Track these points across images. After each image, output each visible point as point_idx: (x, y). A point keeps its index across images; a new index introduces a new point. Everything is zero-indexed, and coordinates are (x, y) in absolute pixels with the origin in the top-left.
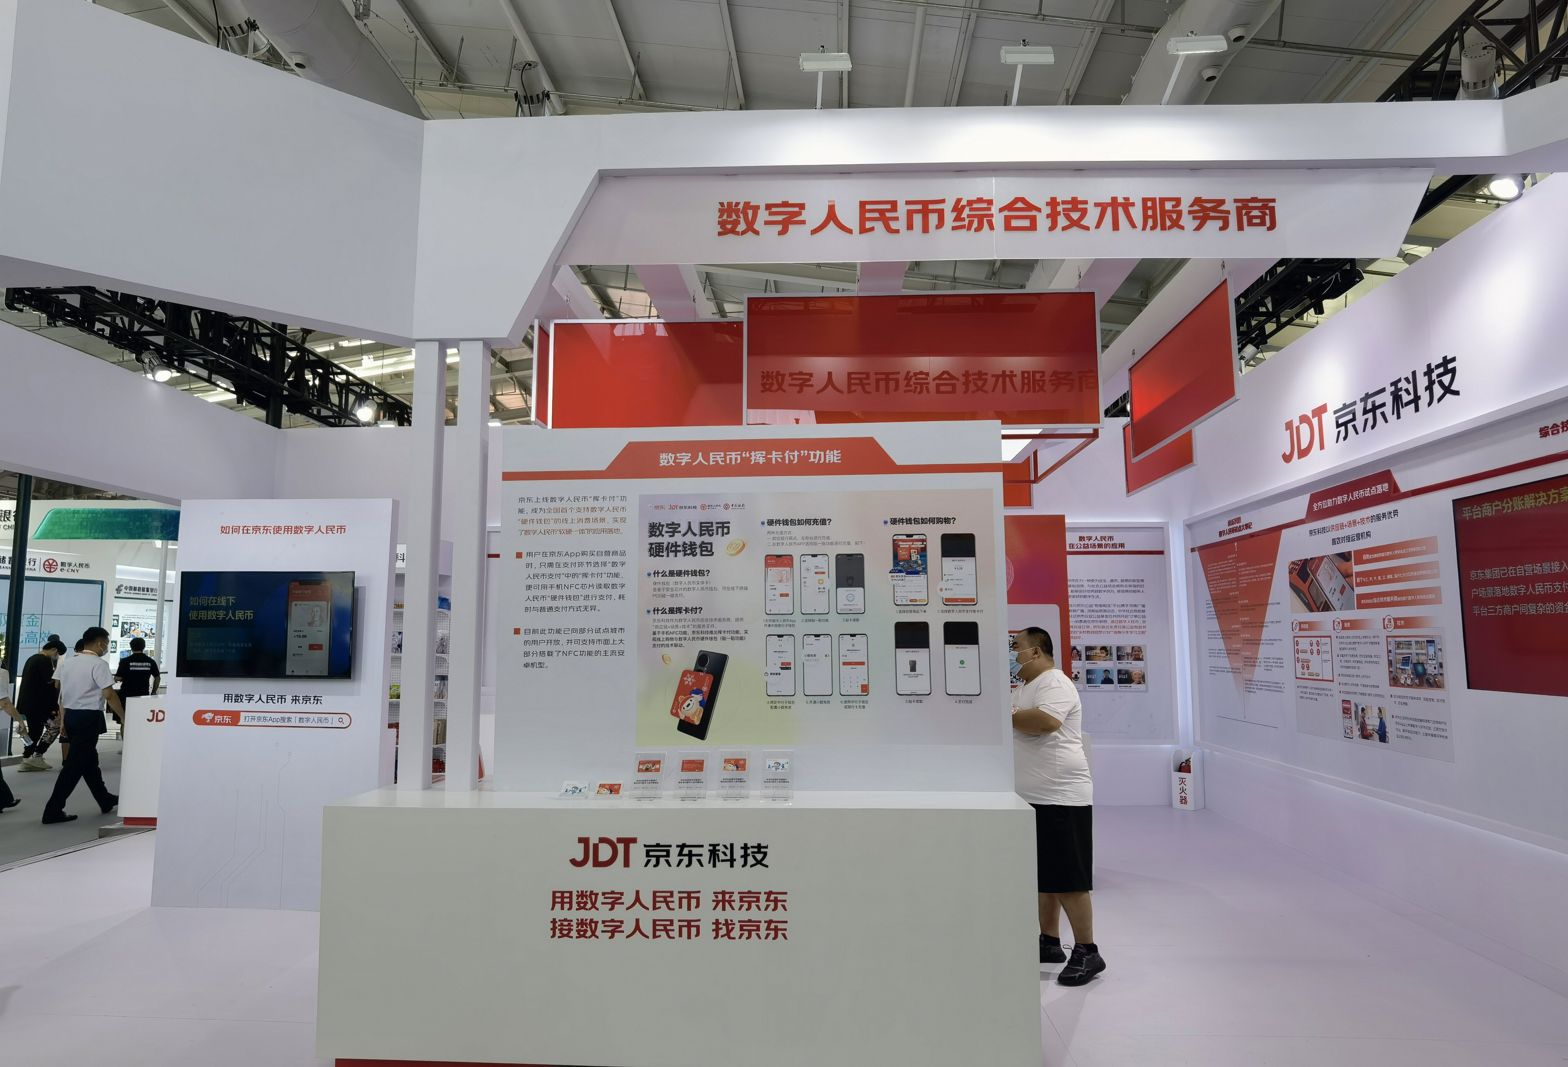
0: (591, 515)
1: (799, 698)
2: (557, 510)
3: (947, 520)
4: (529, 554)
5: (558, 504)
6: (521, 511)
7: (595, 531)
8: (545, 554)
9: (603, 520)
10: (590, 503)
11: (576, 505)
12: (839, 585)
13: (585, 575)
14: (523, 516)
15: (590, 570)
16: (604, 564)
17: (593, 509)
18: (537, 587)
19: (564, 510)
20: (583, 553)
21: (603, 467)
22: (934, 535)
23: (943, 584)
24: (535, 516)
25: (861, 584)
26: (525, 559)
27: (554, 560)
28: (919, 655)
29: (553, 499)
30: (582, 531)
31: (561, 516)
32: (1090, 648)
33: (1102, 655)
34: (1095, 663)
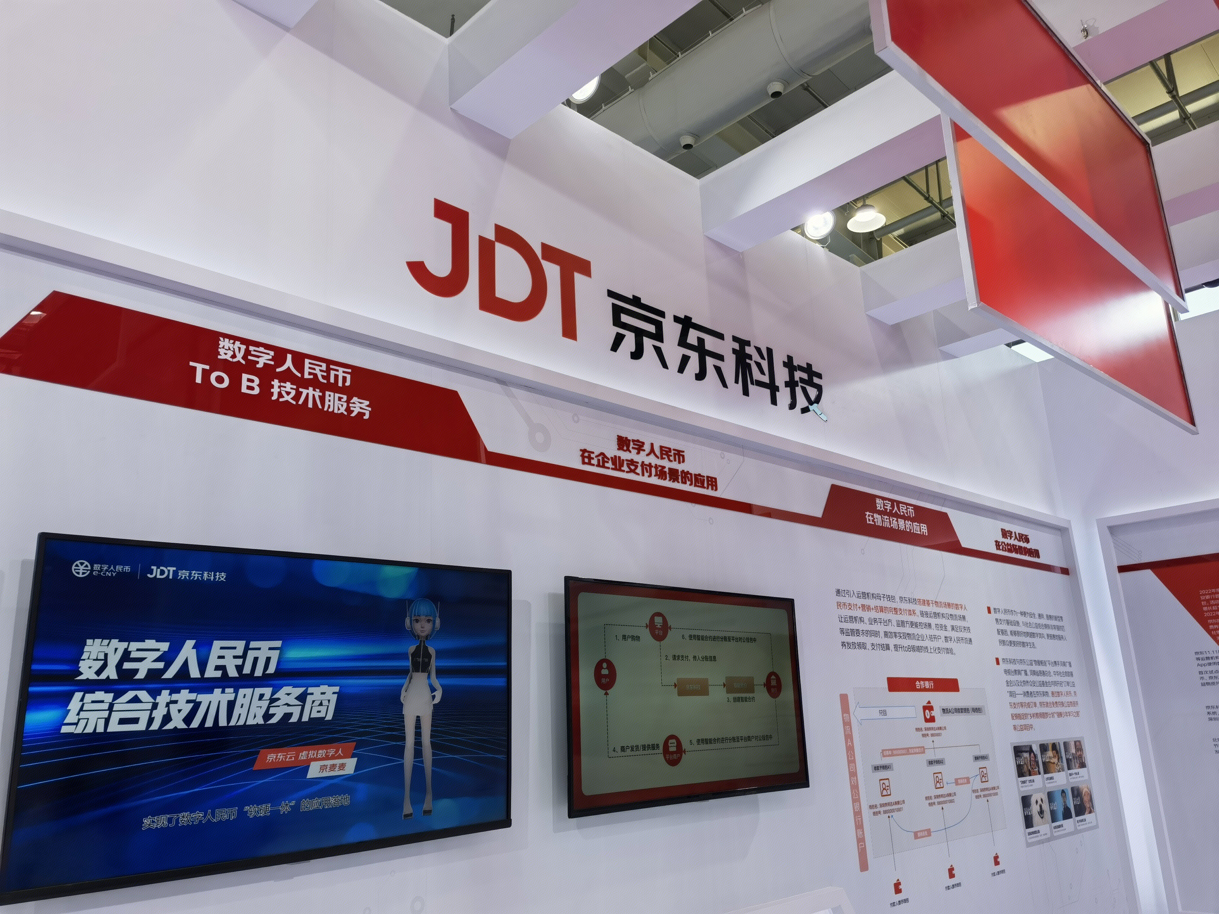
32: (1044, 748)
33: (1055, 760)
34: (1051, 778)
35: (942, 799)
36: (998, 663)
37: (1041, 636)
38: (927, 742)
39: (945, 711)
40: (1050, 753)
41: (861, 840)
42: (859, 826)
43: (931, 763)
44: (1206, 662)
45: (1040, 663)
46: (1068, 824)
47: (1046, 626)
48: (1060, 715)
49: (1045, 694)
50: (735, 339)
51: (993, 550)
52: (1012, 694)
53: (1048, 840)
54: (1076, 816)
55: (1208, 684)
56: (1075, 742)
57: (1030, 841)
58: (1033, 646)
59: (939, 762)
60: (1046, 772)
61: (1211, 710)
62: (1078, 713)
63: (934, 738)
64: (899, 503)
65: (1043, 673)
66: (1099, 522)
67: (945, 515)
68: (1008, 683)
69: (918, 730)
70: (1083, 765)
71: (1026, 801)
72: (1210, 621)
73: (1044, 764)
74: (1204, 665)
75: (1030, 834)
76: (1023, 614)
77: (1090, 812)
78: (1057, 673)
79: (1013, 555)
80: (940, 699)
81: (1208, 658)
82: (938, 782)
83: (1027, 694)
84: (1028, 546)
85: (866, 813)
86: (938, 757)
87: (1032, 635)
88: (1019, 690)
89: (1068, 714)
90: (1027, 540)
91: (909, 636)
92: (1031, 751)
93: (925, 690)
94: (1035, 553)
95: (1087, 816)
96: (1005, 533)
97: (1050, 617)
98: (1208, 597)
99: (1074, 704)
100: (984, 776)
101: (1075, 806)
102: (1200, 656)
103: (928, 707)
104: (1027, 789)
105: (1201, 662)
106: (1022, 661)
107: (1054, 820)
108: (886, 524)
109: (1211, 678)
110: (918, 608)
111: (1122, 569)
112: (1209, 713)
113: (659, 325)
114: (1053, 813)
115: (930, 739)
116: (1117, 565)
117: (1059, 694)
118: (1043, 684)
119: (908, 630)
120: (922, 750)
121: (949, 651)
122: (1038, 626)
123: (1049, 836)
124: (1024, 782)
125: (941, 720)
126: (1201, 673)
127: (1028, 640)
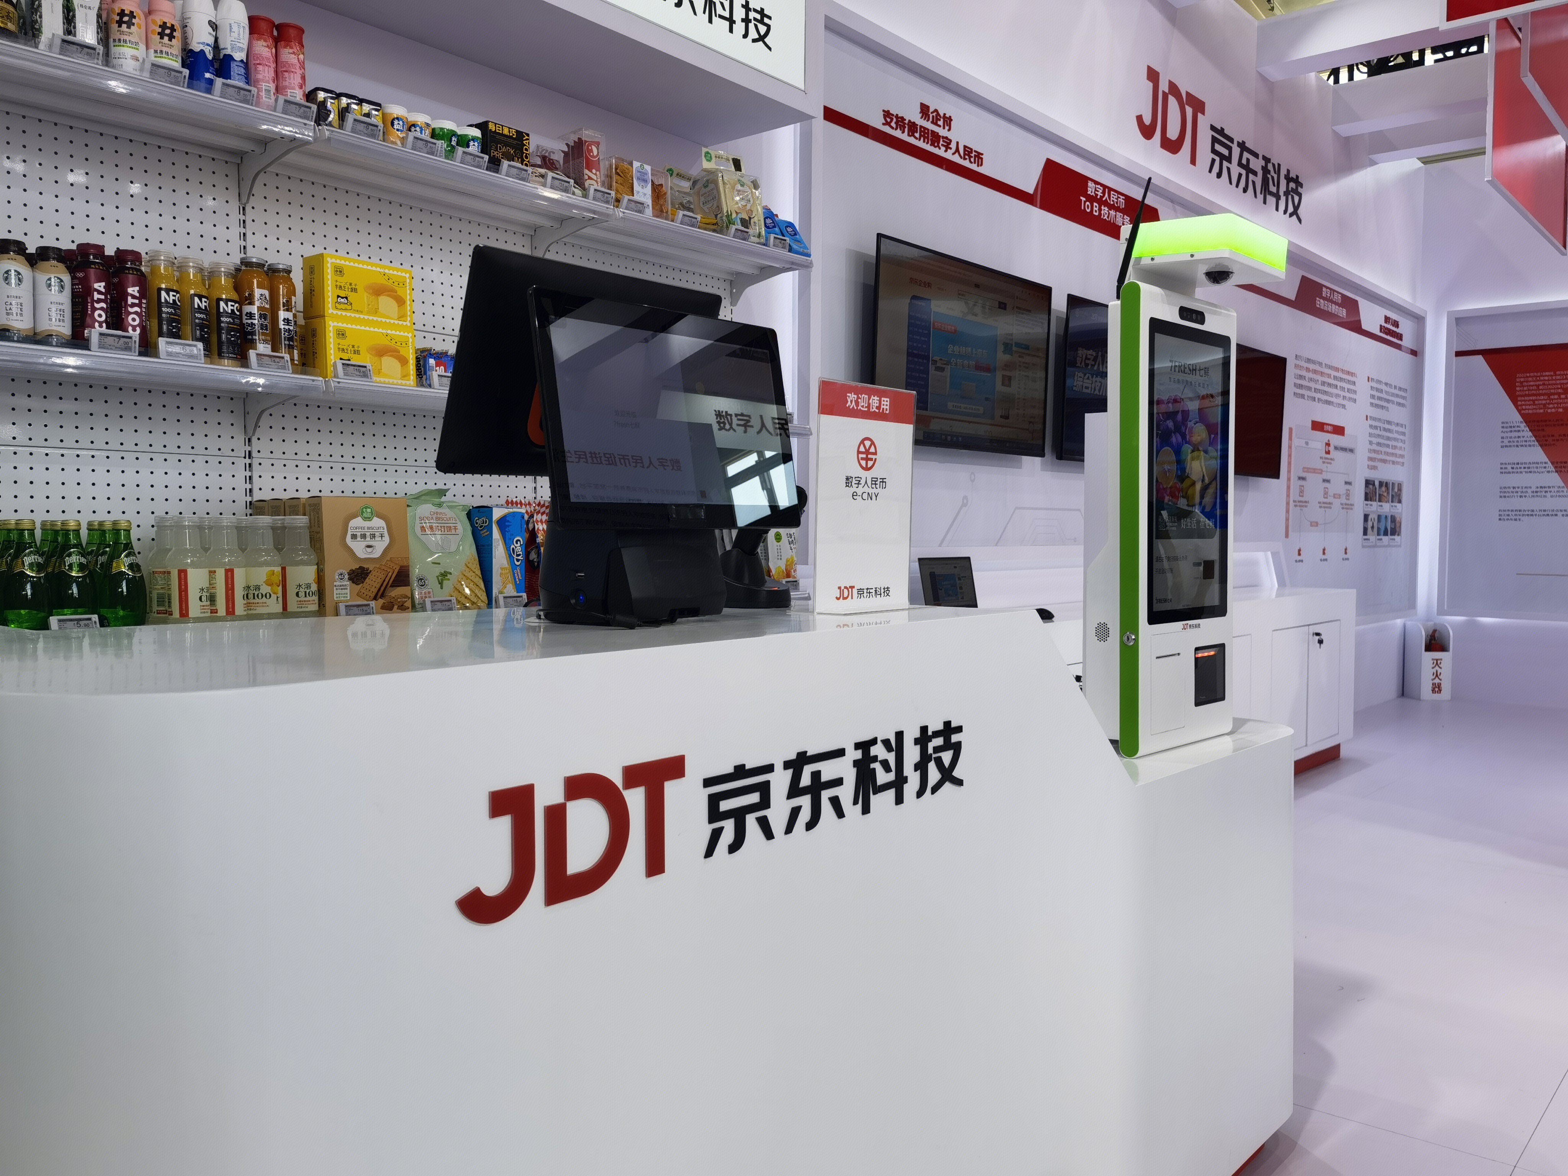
32: (1381, 483)
33: (1385, 494)
34: (1381, 506)
35: (1326, 505)
36: (1367, 419)
37: (1393, 402)
38: (1324, 467)
39: (1336, 448)
40: (1384, 489)
41: (1287, 520)
42: (1288, 511)
43: (1324, 481)
44: (1509, 429)
45: (1389, 422)
46: (1386, 539)
47: (1397, 396)
48: (1393, 463)
49: (1388, 446)
50: (1264, 158)
51: (1377, 331)
52: (1371, 443)
53: (1374, 547)
54: (1391, 535)
55: (1506, 446)
56: (1398, 484)
57: (1364, 544)
58: (1387, 409)
59: (1328, 481)
60: (1380, 501)
61: (1503, 466)
62: (1403, 463)
63: (1329, 465)
64: (1334, 291)
65: (1389, 431)
66: (1450, 314)
67: (1356, 302)
68: (1370, 435)
69: (1321, 458)
70: (1400, 501)
71: (1366, 517)
72: (1519, 399)
73: (1380, 495)
74: (1507, 432)
75: (1365, 539)
76: (1386, 384)
77: (1398, 535)
78: (1397, 432)
79: (1388, 337)
80: (1335, 439)
81: (1511, 427)
82: (1326, 494)
83: (1379, 444)
84: (1398, 330)
85: (1292, 503)
86: (1328, 478)
87: (1388, 401)
88: (1375, 440)
89: (1398, 463)
90: (1397, 326)
91: (1325, 393)
92: (1374, 485)
93: (1328, 432)
94: (1400, 337)
95: (1396, 537)
96: (1387, 319)
97: (1400, 389)
98: (1522, 380)
99: (1402, 456)
100: (1348, 495)
101: (1391, 528)
102: (1505, 425)
103: (1328, 444)
104: (1368, 510)
105: (1505, 430)
106: (1379, 420)
107: (1378, 534)
108: (1326, 309)
109: (1509, 442)
110: (1333, 373)
111: (1459, 354)
112: (1501, 468)
113: (1230, 149)
114: (1379, 529)
115: (1326, 465)
116: (1455, 350)
117: (1395, 447)
118: (1388, 438)
119: (1326, 388)
120: (1321, 472)
121: (1344, 406)
122: (1393, 395)
123: (1374, 544)
124: (1367, 505)
125: (1334, 454)
126: (1502, 438)
127: (1385, 404)
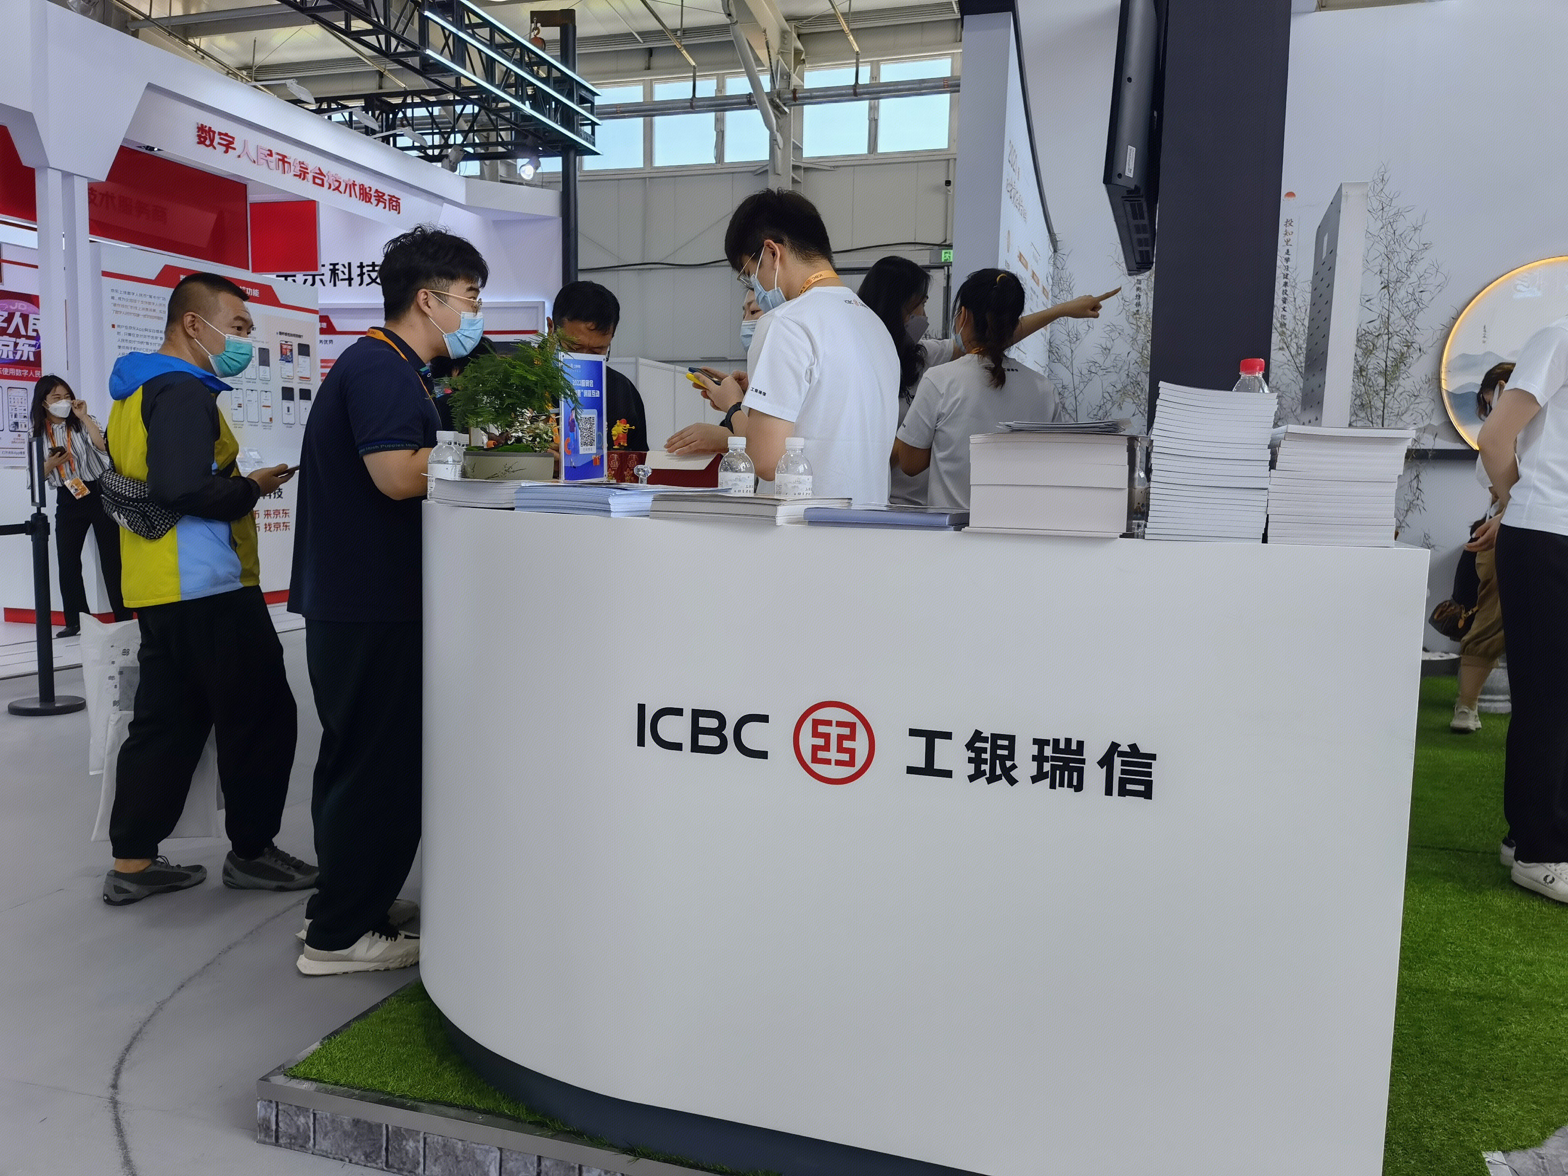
0: (149, 307)
1: (245, 423)
2: (131, 301)
3: (300, 336)
4: (119, 326)
5: (131, 297)
6: (113, 298)
7: (151, 317)
8: (126, 328)
9: (154, 310)
10: (148, 299)
11: (141, 299)
12: (260, 365)
13: (147, 343)
14: (113, 301)
15: (150, 340)
16: (156, 338)
17: (149, 303)
18: (124, 347)
19: (135, 301)
20: (146, 330)
21: (153, 277)
22: (295, 342)
23: (299, 369)
24: (121, 302)
25: (268, 365)
26: (117, 329)
27: (132, 331)
28: (290, 404)
29: (129, 293)
30: (145, 316)
31: (133, 304)
